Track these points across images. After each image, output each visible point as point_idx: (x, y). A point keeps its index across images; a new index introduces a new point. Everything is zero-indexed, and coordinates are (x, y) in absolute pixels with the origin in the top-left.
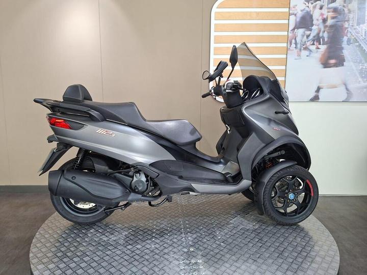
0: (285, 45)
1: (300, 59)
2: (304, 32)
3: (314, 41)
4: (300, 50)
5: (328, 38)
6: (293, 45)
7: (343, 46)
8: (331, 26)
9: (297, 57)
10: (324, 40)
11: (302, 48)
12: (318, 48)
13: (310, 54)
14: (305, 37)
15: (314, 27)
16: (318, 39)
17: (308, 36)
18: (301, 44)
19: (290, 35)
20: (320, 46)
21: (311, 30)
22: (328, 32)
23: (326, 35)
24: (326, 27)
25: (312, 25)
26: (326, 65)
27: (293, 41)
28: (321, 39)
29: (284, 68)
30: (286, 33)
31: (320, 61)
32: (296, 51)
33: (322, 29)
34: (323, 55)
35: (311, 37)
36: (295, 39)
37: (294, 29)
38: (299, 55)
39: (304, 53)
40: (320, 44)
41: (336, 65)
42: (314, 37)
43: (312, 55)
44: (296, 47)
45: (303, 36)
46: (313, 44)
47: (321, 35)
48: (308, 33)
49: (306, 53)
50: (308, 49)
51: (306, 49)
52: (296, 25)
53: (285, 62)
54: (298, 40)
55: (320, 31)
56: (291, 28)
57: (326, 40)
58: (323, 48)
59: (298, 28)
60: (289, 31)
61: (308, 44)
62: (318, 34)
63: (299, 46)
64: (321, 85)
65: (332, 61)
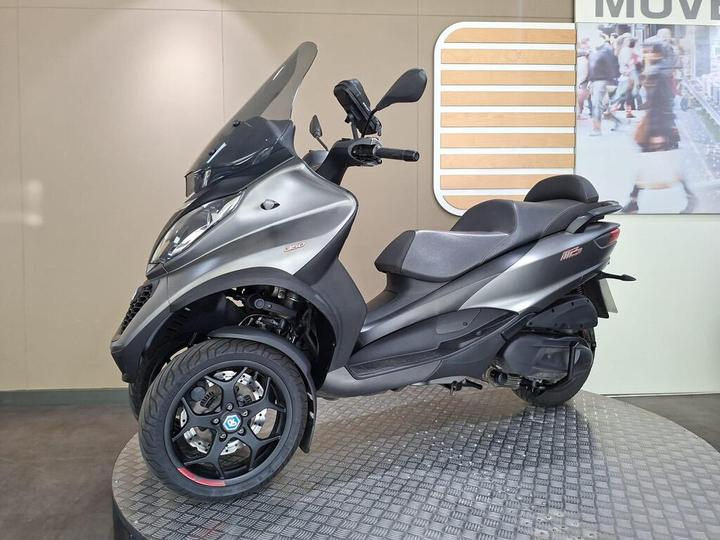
0: (571, 110)
1: (600, 134)
2: (604, 88)
3: (622, 102)
4: (600, 119)
5: (648, 97)
6: (586, 111)
7: (675, 112)
8: (653, 77)
9: (594, 133)
10: (640, 101)
11: (603, 116)
12: (631, 116)
13: (617, 126)
14: (607, 96)
15: (622, 79)
16: (629, 100)
17: (612, 94)
18: (599, 108)
19: (580, 91)
20: (633, 112)
21: (616, 83)
22: (647, 88)
23: (643, 92)
24: (642, 78)
25: (619, 75)
26: (646, 146)
27: (586, 103)
28: (636, 100)
29: (570, 151)
30: (571, 89)
31: (636, 139)
32: (591, 121)
33: (637, 83)
34: (641, 127)
35: (617, 96)
36: (589, 99)
37: (586, 81)
38: (598, 129)
39: (607, 125)
40: (633, 108)
41: (665, 147)
42: (623, 95)
43: (621, 128)
44: (591, 114)
45: (603, 94)
46: (622, 109)
47: (634, 92)
48: (611, 88)
49: (610, 124)
50: (614, 117)
51: (609, 116)
52: (589, 75)
53: (572, 142)
54: (595, 100)
55: (632, 85)
56: (580, 79)
57: (644, 101)
58: (640, 115)
59: (593, 80)
60: (578, 85)
61: (613, 107)
62: (630, 90)
63: (596, 111)
64: (640, 183)
65: (658, 140)
